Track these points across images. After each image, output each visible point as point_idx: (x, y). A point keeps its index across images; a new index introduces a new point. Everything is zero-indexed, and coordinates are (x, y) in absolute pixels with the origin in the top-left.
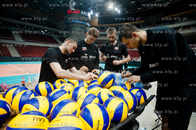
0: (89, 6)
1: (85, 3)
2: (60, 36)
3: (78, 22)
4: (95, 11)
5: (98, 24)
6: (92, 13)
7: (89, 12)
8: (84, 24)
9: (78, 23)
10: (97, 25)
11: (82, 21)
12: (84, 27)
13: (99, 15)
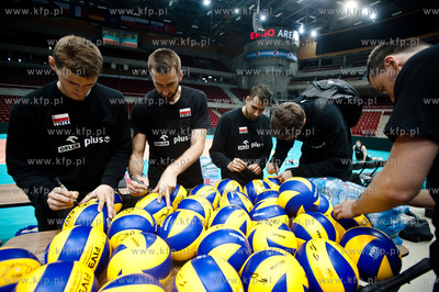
0: (296, 17)
1: (285, 13)
2: (234, 87)
3: (272, 53)
4: (309, 24)
5: (317, 54)
6: (302, 30)
7: (296, 29)
8: (283, 58)
9: (272, 56)
10: (315, 56)
11: (280, 50)
12: (284, 64)
13: (320, 32)
